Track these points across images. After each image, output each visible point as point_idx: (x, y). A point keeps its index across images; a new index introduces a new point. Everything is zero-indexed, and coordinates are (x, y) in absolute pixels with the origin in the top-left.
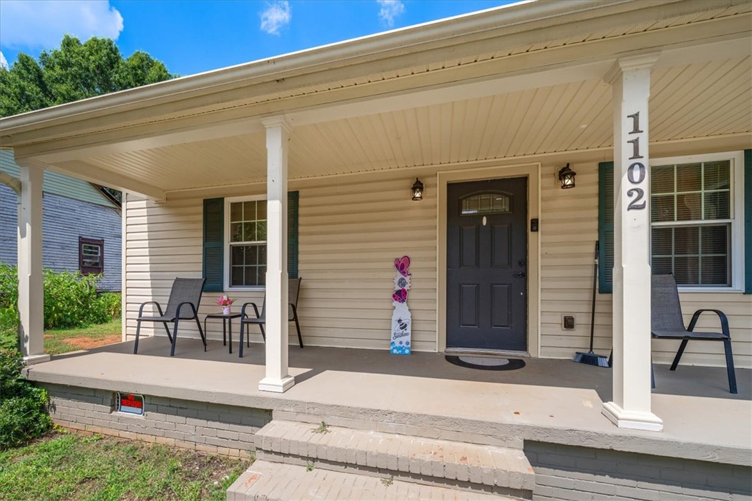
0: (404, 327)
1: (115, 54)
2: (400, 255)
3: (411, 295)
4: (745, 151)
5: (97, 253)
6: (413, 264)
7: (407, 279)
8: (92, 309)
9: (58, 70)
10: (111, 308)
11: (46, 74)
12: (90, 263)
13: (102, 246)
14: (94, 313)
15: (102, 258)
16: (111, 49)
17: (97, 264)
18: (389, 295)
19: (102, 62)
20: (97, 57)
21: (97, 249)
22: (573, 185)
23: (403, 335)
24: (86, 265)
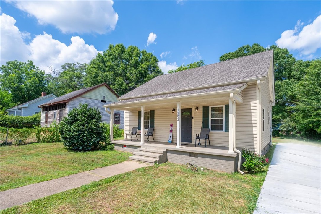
0: (171, 138)
1: (123, 48)
2: (171, 123)
3: (173, 131)
4: (225, 105)
5: (118, 118)
6: (173, 125)
7: (172, 128)
8: (118, 134)
9: (108, 58)
10: (122, 134)
11: (105, 59)
12: (117, 120)
13: (120, 115)
14: (118, 135)
15: (120, 119)
16: (122, 47)
17: (118, 121)
18: (169, 131)
19: (120, 52)
20: (118, 51)
21: (118, 116)
22: (197, 111)
23: (170, 139)
24: (116, 121)
